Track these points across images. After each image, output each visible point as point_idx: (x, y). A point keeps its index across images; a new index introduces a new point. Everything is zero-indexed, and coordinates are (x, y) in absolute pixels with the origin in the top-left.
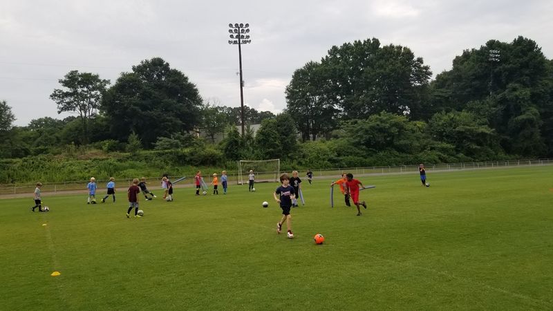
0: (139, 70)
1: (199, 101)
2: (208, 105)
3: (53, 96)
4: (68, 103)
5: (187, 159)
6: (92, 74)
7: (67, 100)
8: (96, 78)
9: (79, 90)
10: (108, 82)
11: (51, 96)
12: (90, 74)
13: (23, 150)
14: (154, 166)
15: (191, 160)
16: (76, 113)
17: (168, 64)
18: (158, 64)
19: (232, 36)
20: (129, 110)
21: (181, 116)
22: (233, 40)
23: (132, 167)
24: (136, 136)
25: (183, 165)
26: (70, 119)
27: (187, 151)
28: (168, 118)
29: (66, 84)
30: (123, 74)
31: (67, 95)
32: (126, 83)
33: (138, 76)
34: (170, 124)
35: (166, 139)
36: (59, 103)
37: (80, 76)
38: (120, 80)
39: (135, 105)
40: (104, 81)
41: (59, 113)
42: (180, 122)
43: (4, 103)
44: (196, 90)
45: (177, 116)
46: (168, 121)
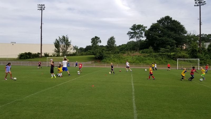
0: (159, 22)
1: (186, 32)
2: (190, 34)
3: (128, 34)
4: (132, 36)
5: (172, 57)
6: (141, 25)
7: (132, 35)
8: (142, 26)
9: (136, 31)
10: (146, 27)
11: (127, 34)
12: (140, 25)
13: (117, 52)
14: (157, 59)
15: (173, 58)
16: (135, 40)
17: (171, 18)
18: (167, 18)
19: (196, 3)
20: (154, 37)
21: (176, 39)
22: (197, 4)
23: (149, 59)
24: (152, 48)
25: (170, 59)
26: (133, 41)
27: (172, 54)
28: (169, 40)
29: (132, 29)
30: (153, 24)
31: (132, 33)
32: (154, 27)
33: (159, 24)
34: (170, 42)
35: (163, 49)
36: (129, 36)
37: (137, 26)
38: (152, 26)
39: (156, 35)
40: (145, 27)
41: (130, 39)
42: (175, 41)
43: (113, 37)
44: (184, 28)
45: (174, 39)
46: (169, 41)
